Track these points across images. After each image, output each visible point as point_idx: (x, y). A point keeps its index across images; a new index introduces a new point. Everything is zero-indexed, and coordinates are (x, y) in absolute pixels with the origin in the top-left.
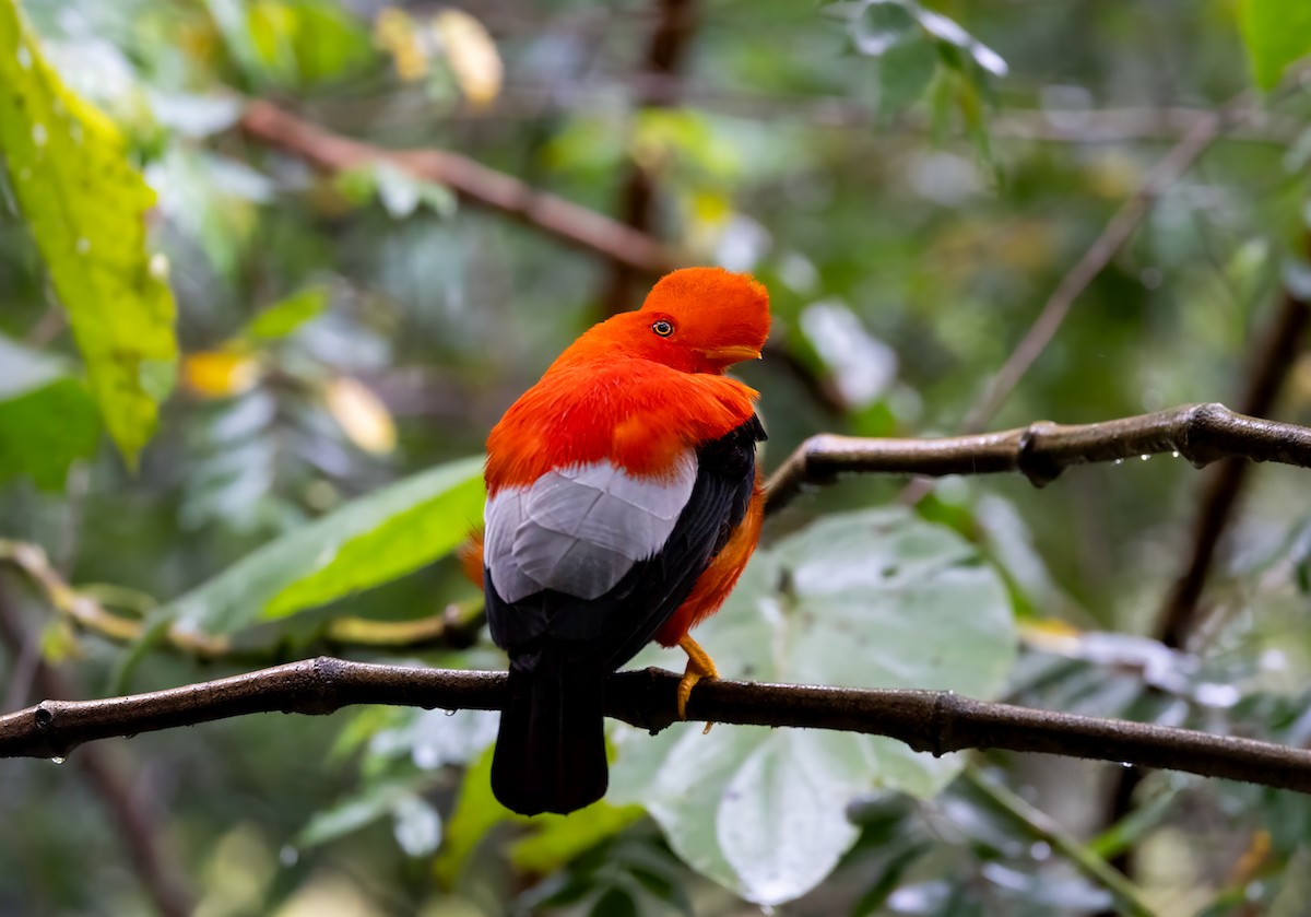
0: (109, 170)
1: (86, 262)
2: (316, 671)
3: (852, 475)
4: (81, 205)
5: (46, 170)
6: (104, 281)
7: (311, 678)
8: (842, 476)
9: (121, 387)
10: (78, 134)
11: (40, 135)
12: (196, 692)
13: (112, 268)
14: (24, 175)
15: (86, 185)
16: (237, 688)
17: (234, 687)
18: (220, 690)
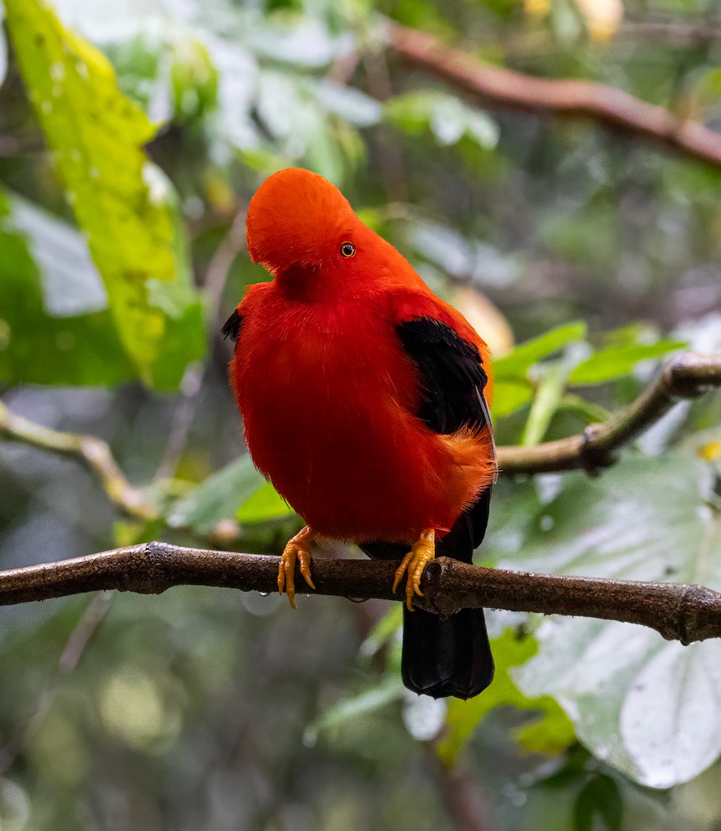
0: (110, 104)
1: (98, 188)
2: (146, 554)
3: (711, 388)
4: (93, 136)
5: (62, 104)
6: (112, 206)
7: (142, 560)
8: (702, 388)
9: (132, 304)
10: (83, 70)
11: (58, 72)
12: (44, 570)
13: (116, 194)
14: (46, 108)
15: (95, 117)
16: (79, 568)
17: (77, 567)
18: (64, 569)
